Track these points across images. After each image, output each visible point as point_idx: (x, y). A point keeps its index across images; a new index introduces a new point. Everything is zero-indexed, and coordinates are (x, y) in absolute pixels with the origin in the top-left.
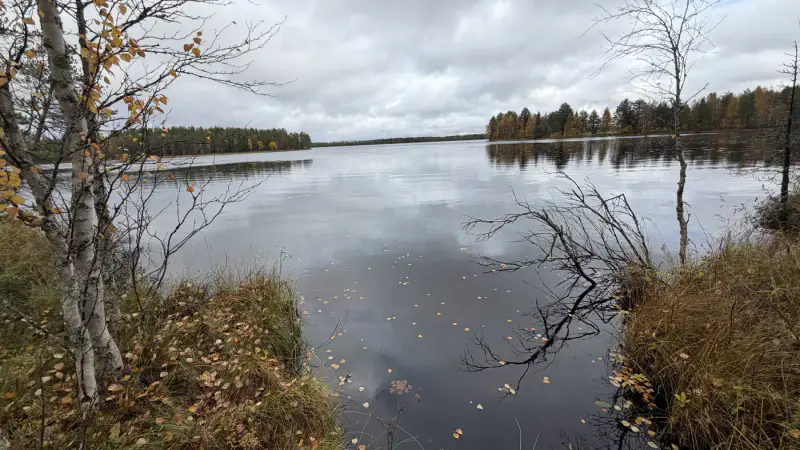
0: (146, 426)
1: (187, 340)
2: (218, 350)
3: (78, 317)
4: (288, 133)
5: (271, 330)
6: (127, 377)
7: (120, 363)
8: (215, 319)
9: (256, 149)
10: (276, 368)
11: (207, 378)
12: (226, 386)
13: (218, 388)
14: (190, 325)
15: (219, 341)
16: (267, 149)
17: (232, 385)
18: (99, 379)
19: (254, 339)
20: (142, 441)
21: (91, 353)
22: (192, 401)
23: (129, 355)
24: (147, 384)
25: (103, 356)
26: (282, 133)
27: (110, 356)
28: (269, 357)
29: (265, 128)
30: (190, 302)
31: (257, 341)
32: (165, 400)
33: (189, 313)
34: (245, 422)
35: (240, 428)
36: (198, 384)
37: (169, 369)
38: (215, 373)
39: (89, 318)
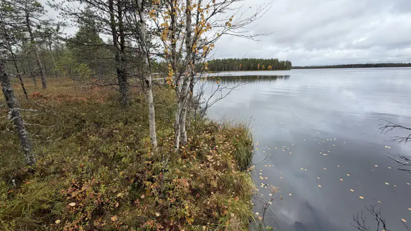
0: (187, 163)
1: (207, 141)
2: (216, 149)
3: (178, 120)
4: (279, 61)
5: (237, 149)
6: (187, 146)
7: (186, 140)
8: (219, 138)
9: (261, 69)
10: (233, 164)
11: (209, 157)
12: (214, 163)
13: (212, 163)
14: (209, 136)
15: (217, 146)
16: (266, 69)
17: (216, 163)
18: (180, 143)
19: (230, 150)
20: (185, 166)
21: (179, 133)
22: (203, 163)
23: (189, 139)
24: (192, 150)
25: (182, 136)
26: (276, 61)
27: (184, 137)
28: (232, 159)
29: (267, 59)
30: (212, 129)
31: (231, 152)
32: (194, 157)
33: (211, 132)
34: (215, 177)
35: (213, 178)
36: (206, 158)
37: (198, 148)
38: (212, 157)
39: (181, 122)
